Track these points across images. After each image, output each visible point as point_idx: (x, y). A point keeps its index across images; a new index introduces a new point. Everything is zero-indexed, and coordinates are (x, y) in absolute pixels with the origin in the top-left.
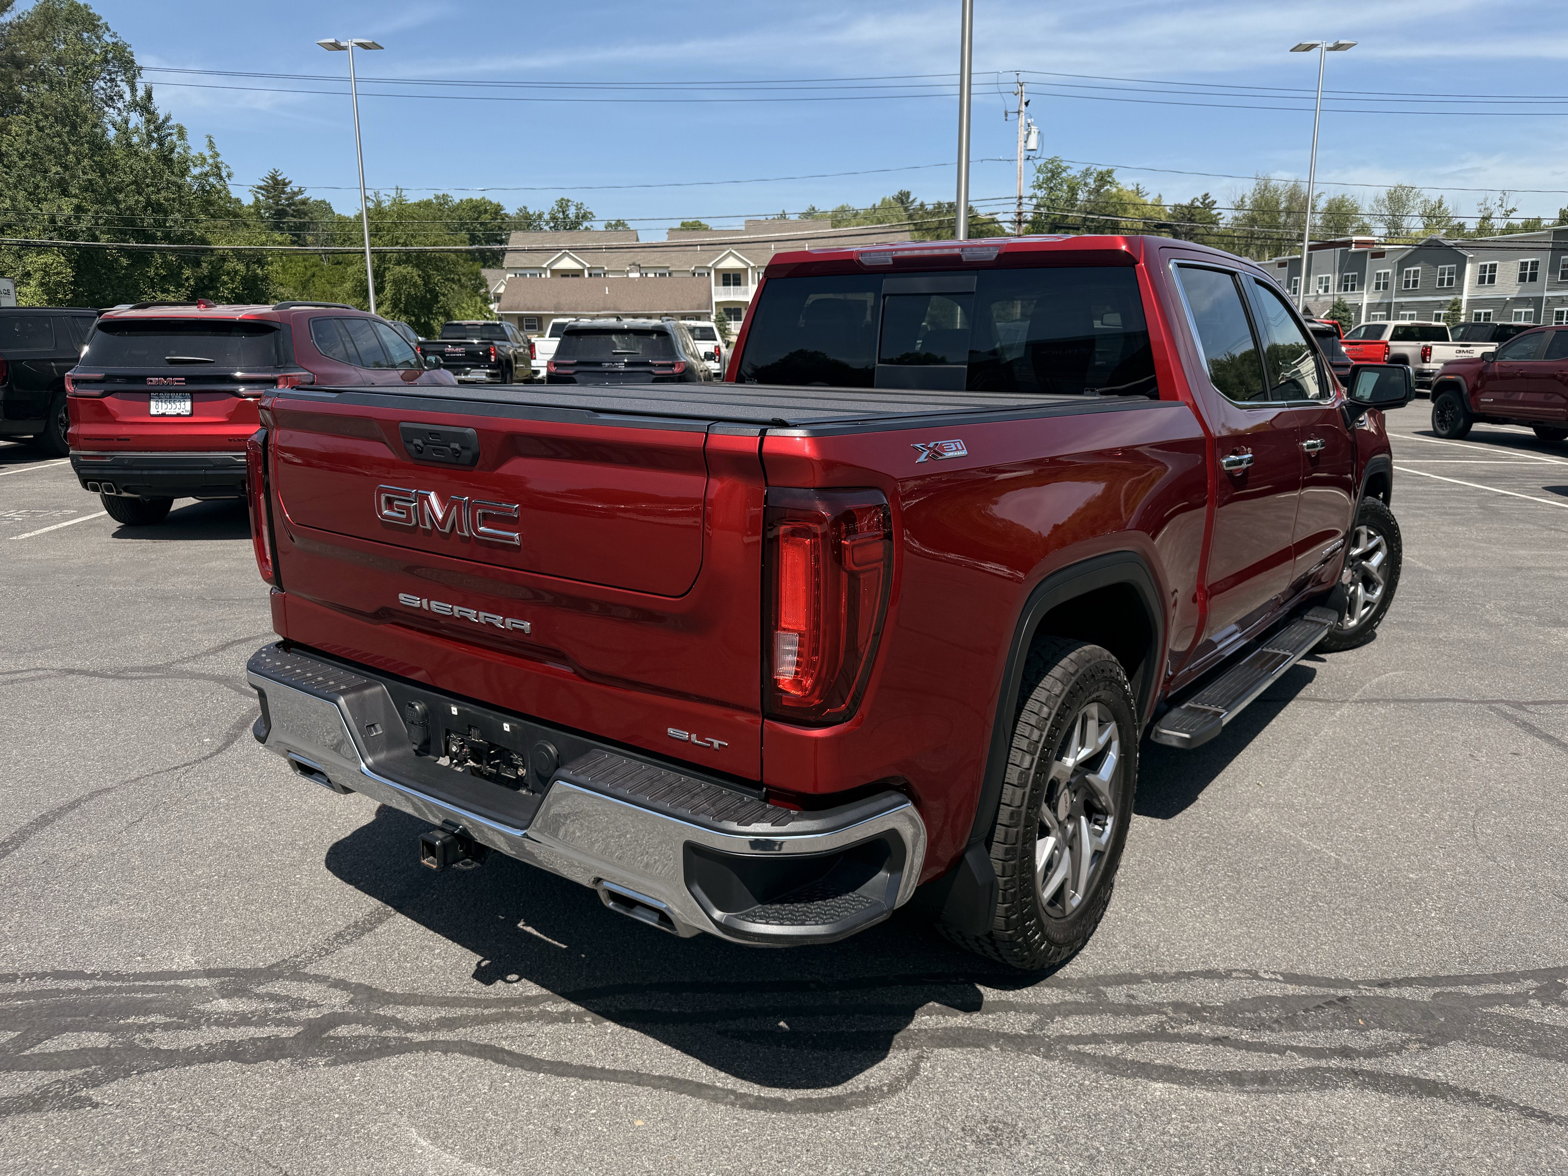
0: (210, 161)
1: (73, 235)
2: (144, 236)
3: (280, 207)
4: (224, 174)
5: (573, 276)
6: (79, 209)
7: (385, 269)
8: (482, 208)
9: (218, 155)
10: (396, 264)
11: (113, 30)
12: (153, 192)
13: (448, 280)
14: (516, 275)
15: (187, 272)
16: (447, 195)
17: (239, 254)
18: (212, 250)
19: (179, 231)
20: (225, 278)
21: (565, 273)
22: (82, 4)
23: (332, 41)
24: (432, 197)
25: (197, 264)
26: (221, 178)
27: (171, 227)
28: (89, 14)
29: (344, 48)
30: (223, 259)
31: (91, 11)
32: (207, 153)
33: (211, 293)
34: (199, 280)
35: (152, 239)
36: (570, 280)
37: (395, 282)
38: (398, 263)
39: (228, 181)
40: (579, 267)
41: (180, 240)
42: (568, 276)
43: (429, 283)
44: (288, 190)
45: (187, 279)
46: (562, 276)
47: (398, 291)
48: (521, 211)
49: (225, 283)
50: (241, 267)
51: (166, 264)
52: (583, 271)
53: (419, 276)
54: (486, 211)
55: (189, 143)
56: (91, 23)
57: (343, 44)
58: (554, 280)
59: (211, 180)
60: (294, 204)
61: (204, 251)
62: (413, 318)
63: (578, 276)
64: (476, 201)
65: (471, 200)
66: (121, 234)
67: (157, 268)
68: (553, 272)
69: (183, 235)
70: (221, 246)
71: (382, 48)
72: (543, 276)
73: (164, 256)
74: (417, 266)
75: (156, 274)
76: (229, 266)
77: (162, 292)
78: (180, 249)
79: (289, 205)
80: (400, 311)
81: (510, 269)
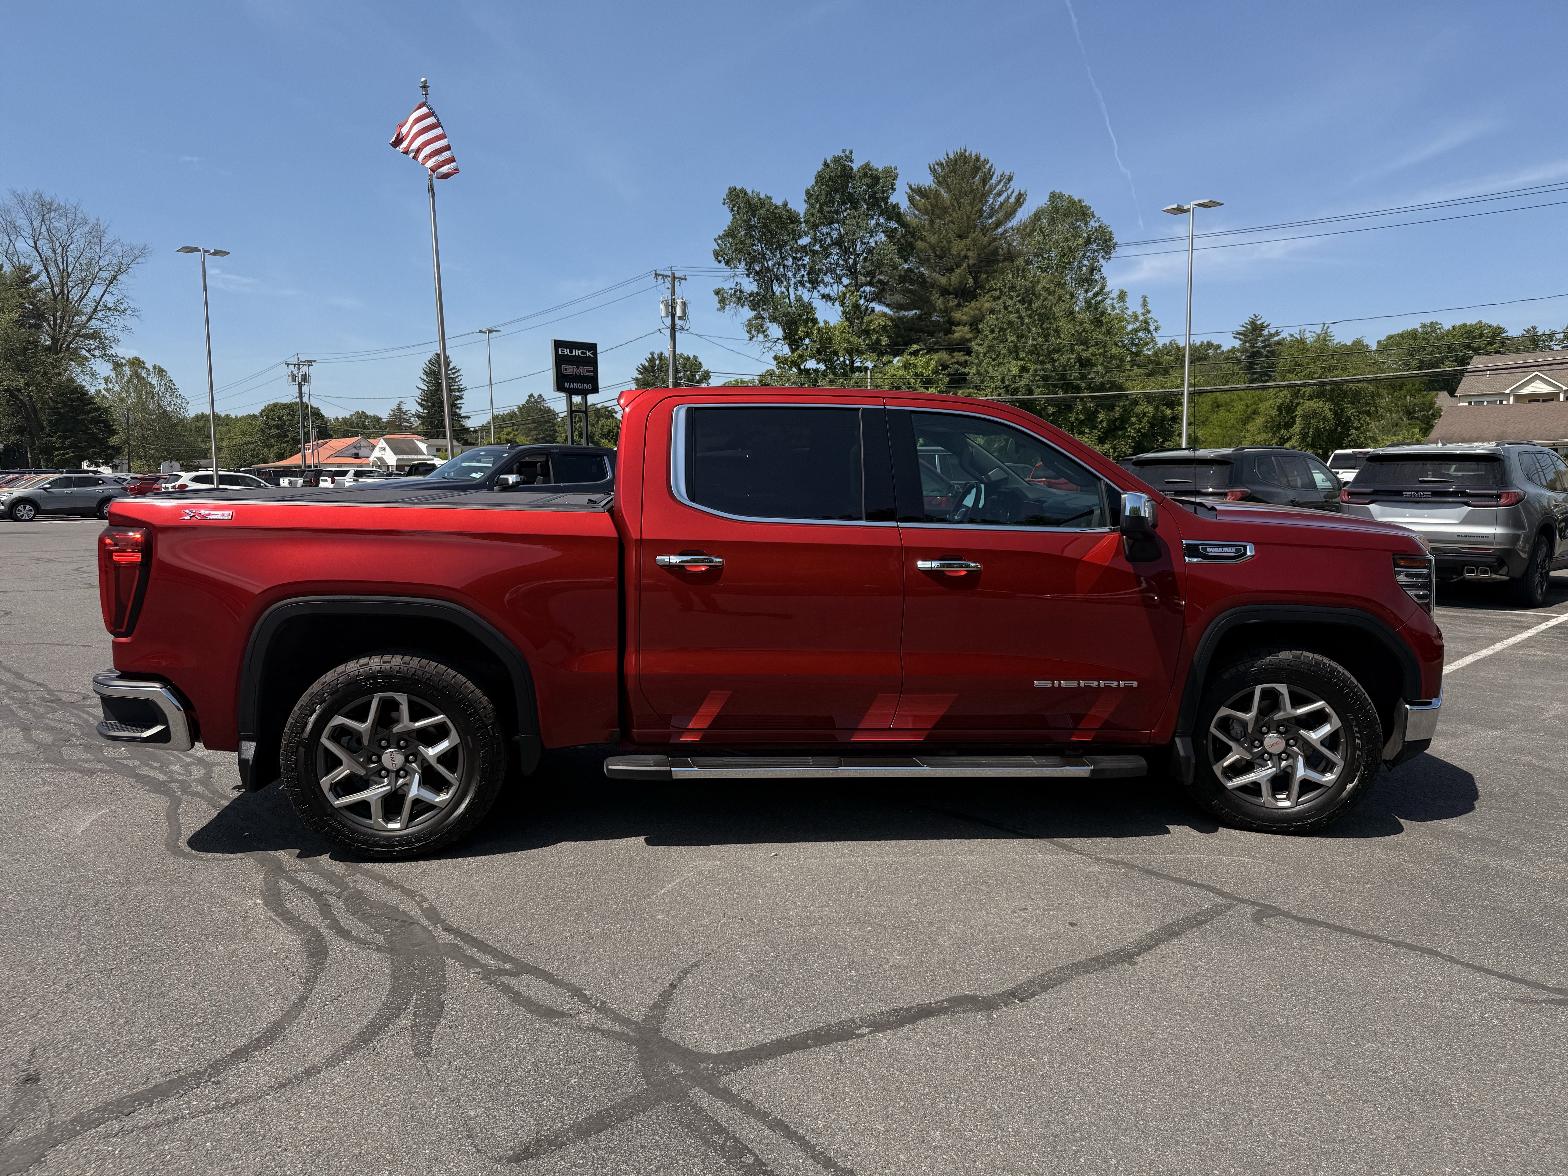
0: (1141, 318)
1: (1016, 391)
2: (1069, 387)
3: (1255, 350)
4: (1152, 328)
5: (1543, 400)
6: (1024, 369)
7: (1299, 404)
8: (1477, 332)
9: (1149, 312)
10: (1308, 400)
11: (1097, 216)
12: (1083, 350)
13: (1364, 412)
14: (1470, 403)
15: (1101, 416)
16: (1437, 323)
17: (1149, 398)
18: (1127, 396)
19: (1098, 380)
20: (1133, 419)
21: (1534, 398)
22: (1076, 200)
23: (1175, 206)
24: (1417, 326)
25: (1112, 408)
26: (1149, 332)
27: (1092, 378)
28: (1081, 207)
29: (1188, 211)
30: (1136, 403)
31: (1083, 204)
32: (1140, 311)
33: (1120, 433)
34: (1112, 422)
35: (1078, 389)
36: (1541, 404)
37: (1305, 417)
38: (1310, 398)
39: (1154, 334)
40: (1551, 390)
41: (1101, 387)
42: (1538, 401)
43: (1341, 416)
44: (1265, 332)
45: (1102, 421)
46: (1530, 401)
47: (1307, 426)
48: (1528, 331)
49: (1134, 424)
50: (1150, 410)
51: (1085, 410)
52: (1558, 394)
53: (1330, 410)
54: (1481, 335)
55: (1127, 305)
56: (1084, 213)
57: (1185, 207)
58: (1520, 405)
59: (1140, 334)
60: (1269, 345)
61: (1119, 397)
62: (1320, 451)
63: (1552, 400)
64: (1471, 325)
65: (1465, 325)
66: (1051, 388)
67: (1077, 414)
68: (1519, 398)
69: (1102, 384)
70: (1136, 391)
71: (1221, 204)
72: (1505, 402)
73: (1084, 404)
74: (1331, 400)
75: (1076, 419)
76: (1139, 409)
77: (1079, 434)
78: (1098, 397)
79: (1264, 347)
80: (1307, 445)
81: (1463, 397)
